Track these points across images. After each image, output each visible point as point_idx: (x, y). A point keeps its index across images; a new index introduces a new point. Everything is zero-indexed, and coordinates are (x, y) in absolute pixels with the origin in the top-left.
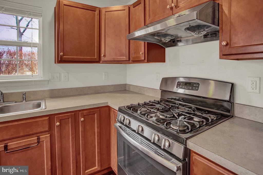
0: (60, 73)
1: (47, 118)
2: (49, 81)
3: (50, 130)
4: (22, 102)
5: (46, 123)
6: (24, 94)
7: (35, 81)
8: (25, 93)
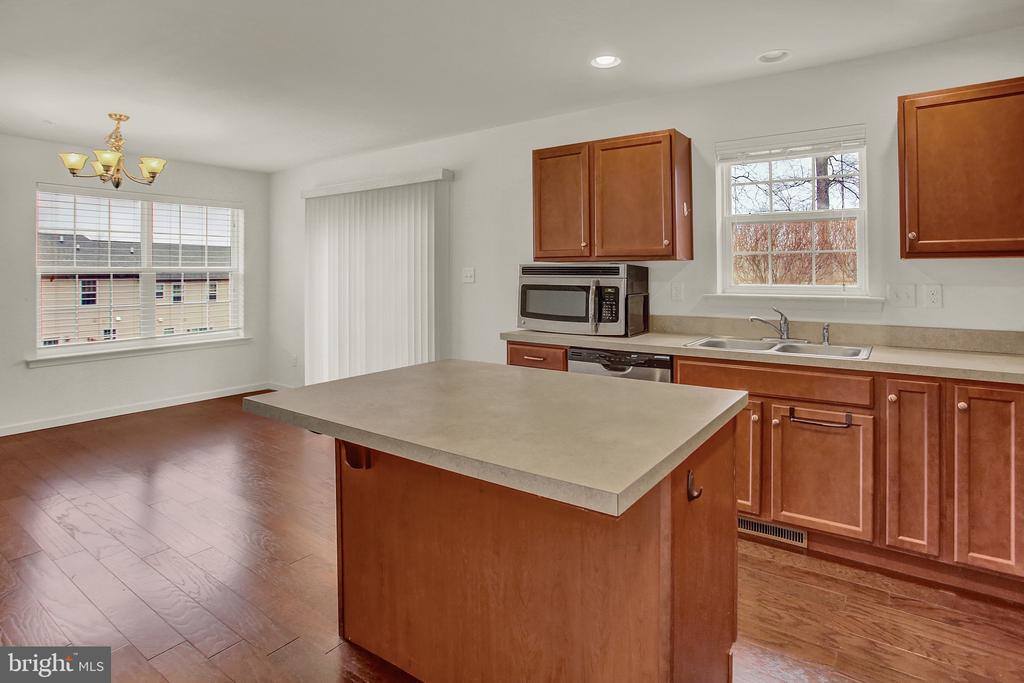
0: (916, 286)
1: (869, 379)
2: (883, 303)
3: (873, 406)
4: (821, 343)
5: (866, 388)
6: (827, 328)
7: (850, 301)
8: (828, 326)
